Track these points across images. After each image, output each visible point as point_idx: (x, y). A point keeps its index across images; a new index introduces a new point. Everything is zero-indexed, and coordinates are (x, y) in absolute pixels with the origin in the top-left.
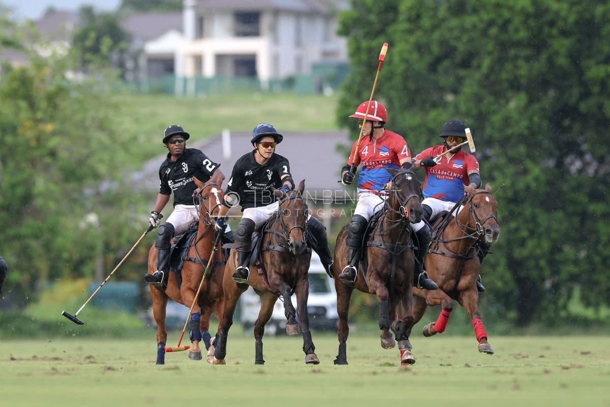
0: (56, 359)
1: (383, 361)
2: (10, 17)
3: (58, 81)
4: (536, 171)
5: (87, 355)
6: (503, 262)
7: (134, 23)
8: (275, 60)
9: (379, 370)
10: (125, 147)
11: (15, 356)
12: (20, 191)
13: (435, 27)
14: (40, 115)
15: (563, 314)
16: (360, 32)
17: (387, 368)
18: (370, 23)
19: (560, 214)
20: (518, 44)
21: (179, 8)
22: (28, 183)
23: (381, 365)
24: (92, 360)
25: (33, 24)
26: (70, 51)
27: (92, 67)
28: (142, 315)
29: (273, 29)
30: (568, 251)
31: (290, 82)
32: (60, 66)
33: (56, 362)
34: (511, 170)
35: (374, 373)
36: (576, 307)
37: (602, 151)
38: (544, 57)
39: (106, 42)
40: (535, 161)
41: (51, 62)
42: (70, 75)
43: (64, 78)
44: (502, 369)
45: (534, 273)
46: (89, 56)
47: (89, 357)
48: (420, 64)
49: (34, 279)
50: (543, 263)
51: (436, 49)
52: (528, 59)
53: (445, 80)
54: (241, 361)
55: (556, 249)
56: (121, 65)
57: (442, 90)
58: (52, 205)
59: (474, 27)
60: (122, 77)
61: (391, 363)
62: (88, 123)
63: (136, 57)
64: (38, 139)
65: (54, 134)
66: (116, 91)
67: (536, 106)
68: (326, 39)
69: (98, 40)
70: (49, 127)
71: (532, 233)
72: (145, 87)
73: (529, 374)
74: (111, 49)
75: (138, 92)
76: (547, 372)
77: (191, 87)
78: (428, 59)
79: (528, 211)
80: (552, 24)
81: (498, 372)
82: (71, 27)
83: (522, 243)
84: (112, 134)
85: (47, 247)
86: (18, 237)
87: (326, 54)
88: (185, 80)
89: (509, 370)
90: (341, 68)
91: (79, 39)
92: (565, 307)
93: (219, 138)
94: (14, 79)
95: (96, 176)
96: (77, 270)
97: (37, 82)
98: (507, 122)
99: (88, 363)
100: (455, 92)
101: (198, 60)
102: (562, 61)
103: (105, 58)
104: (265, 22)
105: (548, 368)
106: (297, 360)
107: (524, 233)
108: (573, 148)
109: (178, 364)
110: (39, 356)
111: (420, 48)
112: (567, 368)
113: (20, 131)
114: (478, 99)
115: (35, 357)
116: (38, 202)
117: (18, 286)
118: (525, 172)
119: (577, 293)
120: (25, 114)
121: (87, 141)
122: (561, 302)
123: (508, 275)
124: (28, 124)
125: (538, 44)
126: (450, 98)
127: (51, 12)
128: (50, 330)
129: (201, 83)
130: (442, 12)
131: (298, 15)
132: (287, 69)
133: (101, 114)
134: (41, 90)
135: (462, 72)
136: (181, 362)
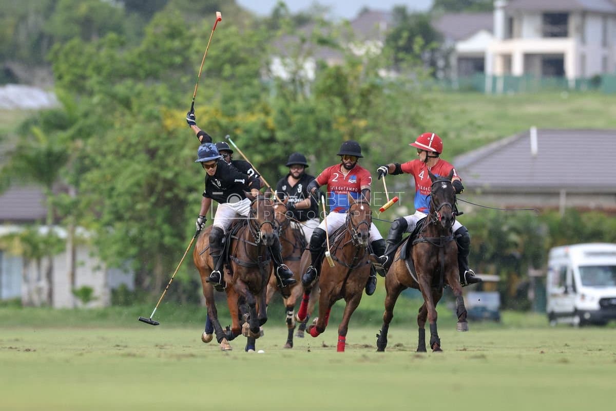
0: (367, 346)
2: (326, 17)
3: (372, 77)
5: (396, 343)
7: (445, 23)
8: (582, 60)
11: (327, 343)
14: (353, 111)
21: (489, 9)
24: (402, 348)
25: (348, 23)
26: (383, 50)
27: (404, 65)
29: (581, 30)
31: (596, 81)
32: (374, 64)
33: (367, 349)
39: (419, 41)
41: (365, 60)
42: (383, 73)
43: (377, 75)
46: (401, 55)
47: (398, 346)
54: (545, 350)
56: (433, 63)
60: (434, 75)
62: (400, 118)
63: (447, 56)
64: (352, 134)
65: (366, 130)
66: (428, 89)
69: (410, 40)
70: (362, 123)
72: (456, 85)
74: (423, 48)
75: (449, 91)
77: (500, 85)
82: (383, 27)
88: (495, 79)
91: (392, 38)
93: (527, 135)
94: (329, 76)
97: (351, 79)
99: (397, 351)
101: (507, 59)
103: (418, 57)
104: (573, 23)
106: (600, 350)
109: (485, 353)
110: (350, 344)
113: (334, 126)
120: (339, 110)
121: (399, 137)
124: (343, 120)
127: (365, 12)
129: (510, 81)
131: (605, 16)
132: (593, 69)
133: (413, 111)
134: (355, 86)
136: (487, 350)
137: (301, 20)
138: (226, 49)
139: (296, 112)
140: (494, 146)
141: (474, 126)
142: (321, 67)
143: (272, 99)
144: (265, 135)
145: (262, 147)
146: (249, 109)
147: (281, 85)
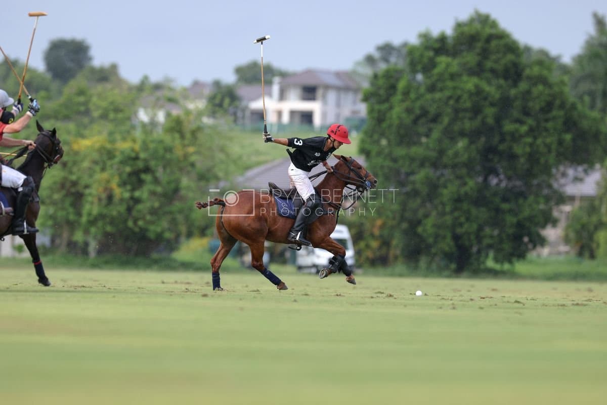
1: (377, 291)
2: (172, 85)
3: (198, 123)
4: (471, 183)
6: (449, 235)
7: (244, 91)
8: (324, 115)
9: (375, 295)
10: (235, 162)
11: (165, 281)
12: (173, 186)
13: (417, 98)
15: (482, 267)
16: (373, 100)
17: (379, 295)
18: (379, 95)
19: (483, 209)
20: (465, 110)
21: (270, 84)
22: (178, 181)
23: (376, 293)
25: (185, 89)
26: (206, 106)
27: (218, 115)
28: (239, 259)
29: (324, 97)
30: (487, 230)
32: (200, 114)
34: (457, 182)
35: (372, 297)
36: (490, 263)
37: (510, 173)
38: (479, 118)
39: (227, 101)
40: (471, 177)
41: (194, 112)
42: (205, 120)
43: (201, 121)
44: (445, 297)
45: (467, 243)
46: (217, 109)
48: (408, 120)
49: (178, 236)
50: (473, 237)
51: (418, 112)
52: (471, 119)
53: (422, 129)
55: (480, 229)
56: (235, 114)
57: (419, 135)
58: (191, 195)
59: (440, 99)
61: (382, 292)
62: (214, 147)
63: (243, 110)
64: (185, 156)
65: (194, 153)
66: (232, 130)
67: (473, 147)
68: (354, 103)
69: (222, 100)
70: (191, 149)
71: (468, 219)
72: (248, 128)
73: (461, 301)
74: (230, 105)
75: (244, 131)
76: (472, 300)
77: (275, 129)
78: (412, 117)
79: (465, 206)
80: (485, 99)
81: (443, 299)
82: (207, 92)
83: (461, 225)
84: (228, 155)
85: (187, 218)
86: (171, 213)
87: (354, 112)
88: (271, 125)
89: (450, 298)
90: (362, 121)
91: (211, 99)
92: (484, 263)
94: (173, 121)
95: (217, 179)
96: (203, 232)
97: (185, 123)
98: (456, 154)
100: (427, 136)
101: (280, 114)
102: (490, 121)
103: (226, 111)
104: (320, 93)
105: (472, 298)
107: (463, 219)
108: (493, 171)
110: (179, 281)
111: (409, 111)
112: (484, 298)
113: (174, 151)
114: (440, 141)
115: (176, 282)
116: (183, 192)
117: (168, 241)
118: (465, 184)
119: (491, 254)
120: (178, 142)
121: (213, 158)
122: (482, 259)
123: (452, 243)
124: (179, 147)
125: (476, 111)
126: (424, 140)
127: (196, 84)
128: (186, 266)
130: (422, 90)
131: (339, 89)
132: (330, 119)
133: (222, 143)
134: (188, 127)
135: (432, 125)
137: (157, 87)
138: (112, 103)
139: (153, 141)
140: (268, 166)
141: (258, 153)
142: (168, 115)
143: (138, 134)
144: (133, 155)
145: (131, 162)
146: (124, 139)
147: (144, 125)
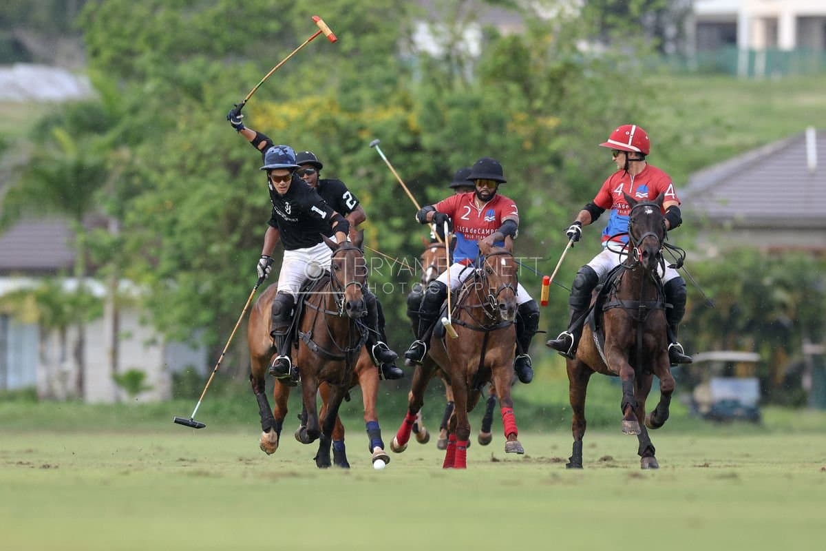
0: (558, 460)
3: (566, 53)
5: (603, 456)
14: (538, 104)
24: (610, 463)
26: (583, 10)
27: (615, 34)
32: (570, 32)
33: (558, 465)
41: (556, 26)
42: (583, 46)
43: (574, 49)
46: (610, 19)
47: (605, 459)
56: (659, 32)
60: (660, 49)
63: (680, 20)
64: (536, 140)
65: (559, 132)
66: (652, 70)
70: (552, 122)
72: (693, 65)
74: (644, 8)
75: (684, 73)
77: (760, 64)
88: (752, 54)
93: (801, 139)
94: (502, 51)
97: (534, 55)
99: (605, 467)
101: (772, 25)
103: (634, 21)
109: (737, 470)
113: (510, 126)
120: (517, 103)
124: (522, 117)
129: (775, 57)
133: (628, 104)
134: (543, 65)
136: (739, 466)
139: (452, 105)
141: (720, 126)
142: (490, 36)
143: (416, 86)
144: (406, 139)
146: (381, 100)
147: (430, 64)
